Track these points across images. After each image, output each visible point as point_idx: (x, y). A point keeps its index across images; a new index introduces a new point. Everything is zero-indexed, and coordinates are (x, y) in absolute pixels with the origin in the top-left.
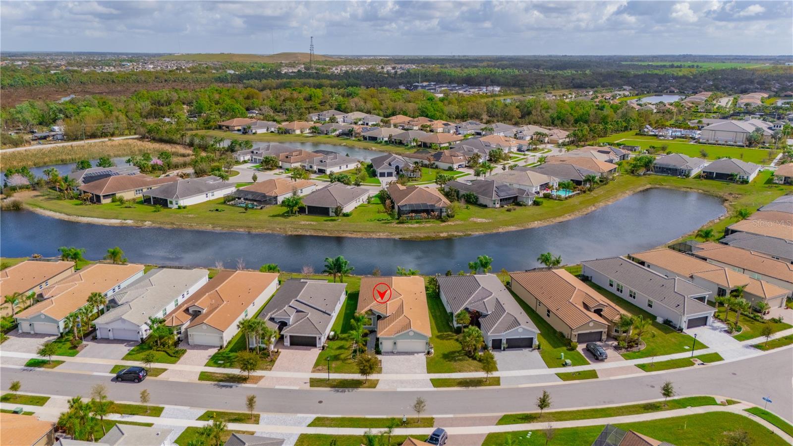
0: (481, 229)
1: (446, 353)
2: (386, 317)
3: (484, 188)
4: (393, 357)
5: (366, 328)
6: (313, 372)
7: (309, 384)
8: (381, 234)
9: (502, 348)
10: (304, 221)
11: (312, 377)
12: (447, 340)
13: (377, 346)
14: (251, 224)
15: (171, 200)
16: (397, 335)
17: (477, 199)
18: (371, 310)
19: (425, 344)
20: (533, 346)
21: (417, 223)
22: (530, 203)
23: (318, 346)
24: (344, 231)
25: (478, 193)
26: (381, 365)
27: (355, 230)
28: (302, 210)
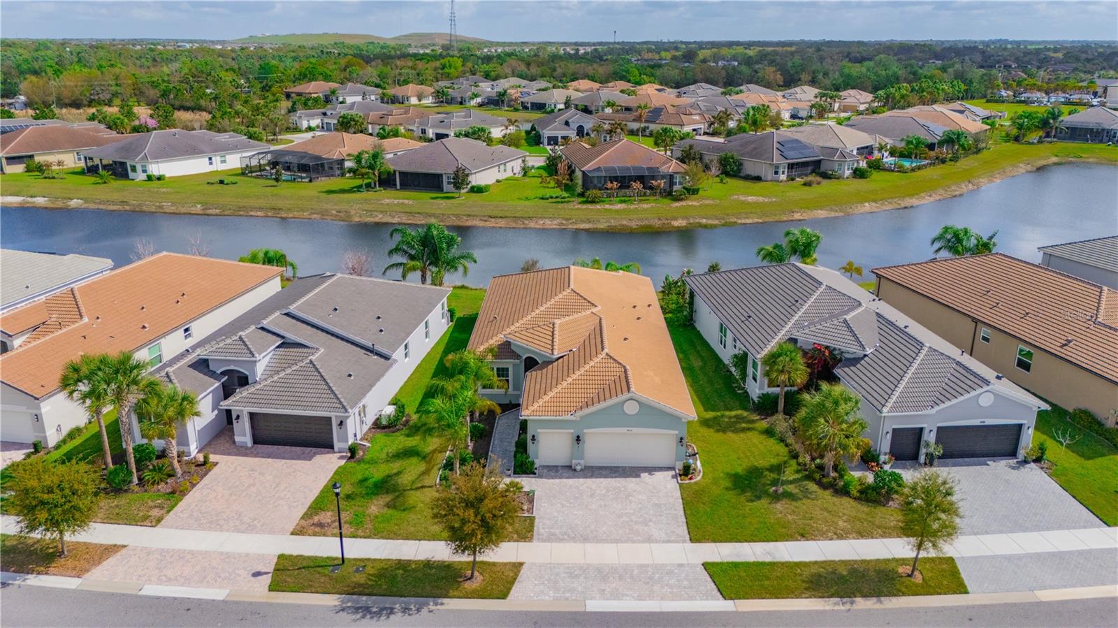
0: (755, 213)
1: (739, 470)
2: (551, 362)
3: (753, 146)
4: (571, 481)
5: (490, 397)
6: (298, 532)
7: (267, 580)
8: (548, 222)
9: (922, 459)
10: (388, 198)
11: (287, 552)
12: (736, 431)
13: (522, 446)
14: (280, 204)
15: (133, 164)
16: (586, 411)
17: (740, 165)
18: (507, 344)
19: (673, 442)
20: (1022, 453)
21: (622, 202)
22: (848, 173)
23: (337, 445)
24: (469, 215)
25: (743, 155)
26: (531, 510)
27: (492, 214)
28: (387, 181)
